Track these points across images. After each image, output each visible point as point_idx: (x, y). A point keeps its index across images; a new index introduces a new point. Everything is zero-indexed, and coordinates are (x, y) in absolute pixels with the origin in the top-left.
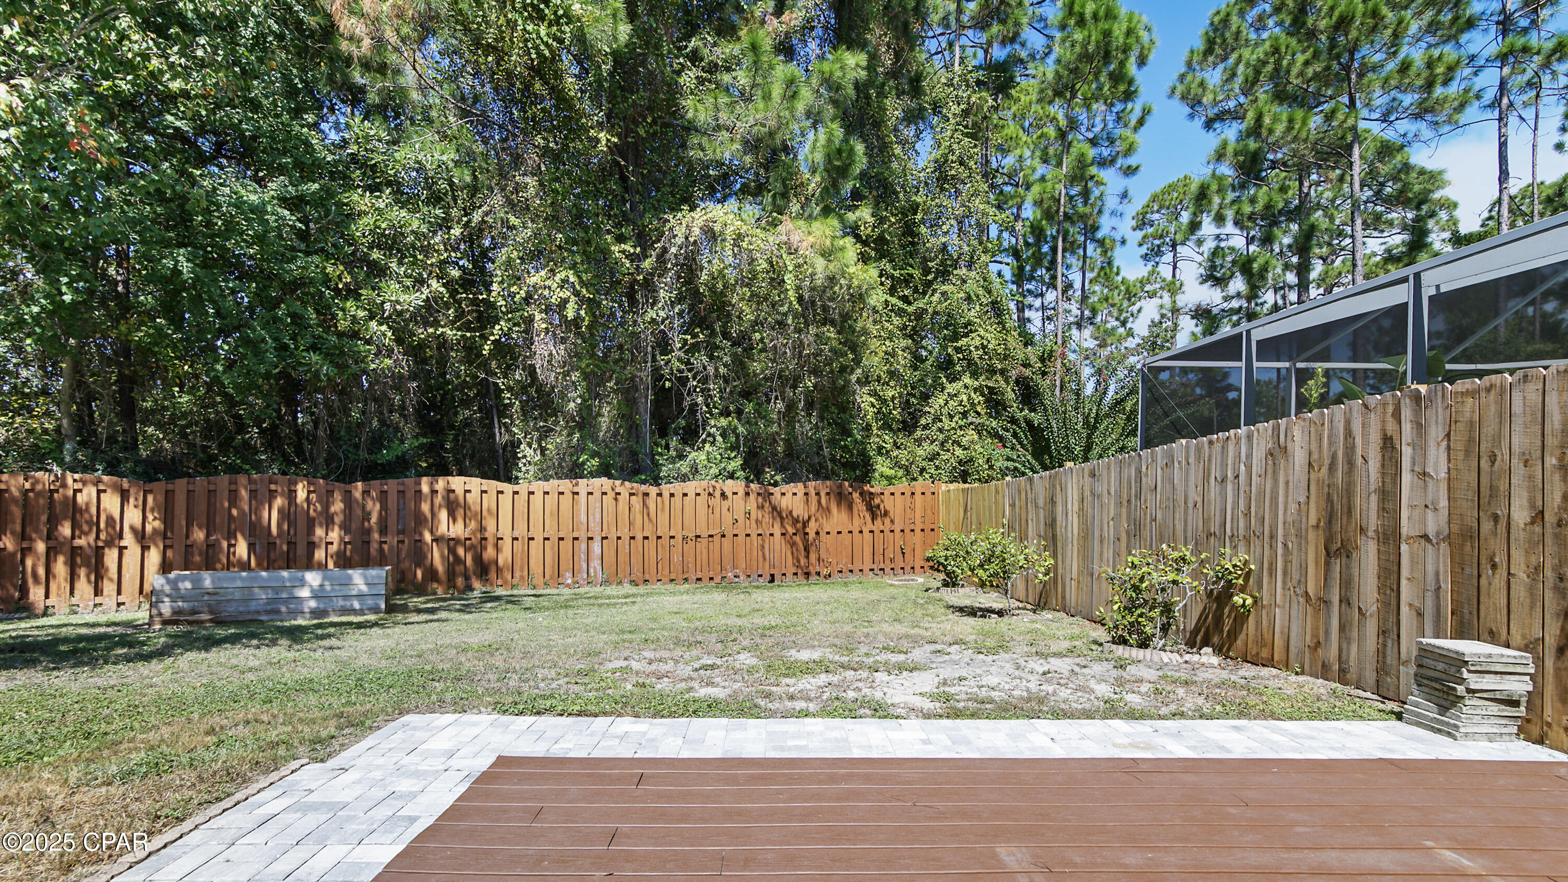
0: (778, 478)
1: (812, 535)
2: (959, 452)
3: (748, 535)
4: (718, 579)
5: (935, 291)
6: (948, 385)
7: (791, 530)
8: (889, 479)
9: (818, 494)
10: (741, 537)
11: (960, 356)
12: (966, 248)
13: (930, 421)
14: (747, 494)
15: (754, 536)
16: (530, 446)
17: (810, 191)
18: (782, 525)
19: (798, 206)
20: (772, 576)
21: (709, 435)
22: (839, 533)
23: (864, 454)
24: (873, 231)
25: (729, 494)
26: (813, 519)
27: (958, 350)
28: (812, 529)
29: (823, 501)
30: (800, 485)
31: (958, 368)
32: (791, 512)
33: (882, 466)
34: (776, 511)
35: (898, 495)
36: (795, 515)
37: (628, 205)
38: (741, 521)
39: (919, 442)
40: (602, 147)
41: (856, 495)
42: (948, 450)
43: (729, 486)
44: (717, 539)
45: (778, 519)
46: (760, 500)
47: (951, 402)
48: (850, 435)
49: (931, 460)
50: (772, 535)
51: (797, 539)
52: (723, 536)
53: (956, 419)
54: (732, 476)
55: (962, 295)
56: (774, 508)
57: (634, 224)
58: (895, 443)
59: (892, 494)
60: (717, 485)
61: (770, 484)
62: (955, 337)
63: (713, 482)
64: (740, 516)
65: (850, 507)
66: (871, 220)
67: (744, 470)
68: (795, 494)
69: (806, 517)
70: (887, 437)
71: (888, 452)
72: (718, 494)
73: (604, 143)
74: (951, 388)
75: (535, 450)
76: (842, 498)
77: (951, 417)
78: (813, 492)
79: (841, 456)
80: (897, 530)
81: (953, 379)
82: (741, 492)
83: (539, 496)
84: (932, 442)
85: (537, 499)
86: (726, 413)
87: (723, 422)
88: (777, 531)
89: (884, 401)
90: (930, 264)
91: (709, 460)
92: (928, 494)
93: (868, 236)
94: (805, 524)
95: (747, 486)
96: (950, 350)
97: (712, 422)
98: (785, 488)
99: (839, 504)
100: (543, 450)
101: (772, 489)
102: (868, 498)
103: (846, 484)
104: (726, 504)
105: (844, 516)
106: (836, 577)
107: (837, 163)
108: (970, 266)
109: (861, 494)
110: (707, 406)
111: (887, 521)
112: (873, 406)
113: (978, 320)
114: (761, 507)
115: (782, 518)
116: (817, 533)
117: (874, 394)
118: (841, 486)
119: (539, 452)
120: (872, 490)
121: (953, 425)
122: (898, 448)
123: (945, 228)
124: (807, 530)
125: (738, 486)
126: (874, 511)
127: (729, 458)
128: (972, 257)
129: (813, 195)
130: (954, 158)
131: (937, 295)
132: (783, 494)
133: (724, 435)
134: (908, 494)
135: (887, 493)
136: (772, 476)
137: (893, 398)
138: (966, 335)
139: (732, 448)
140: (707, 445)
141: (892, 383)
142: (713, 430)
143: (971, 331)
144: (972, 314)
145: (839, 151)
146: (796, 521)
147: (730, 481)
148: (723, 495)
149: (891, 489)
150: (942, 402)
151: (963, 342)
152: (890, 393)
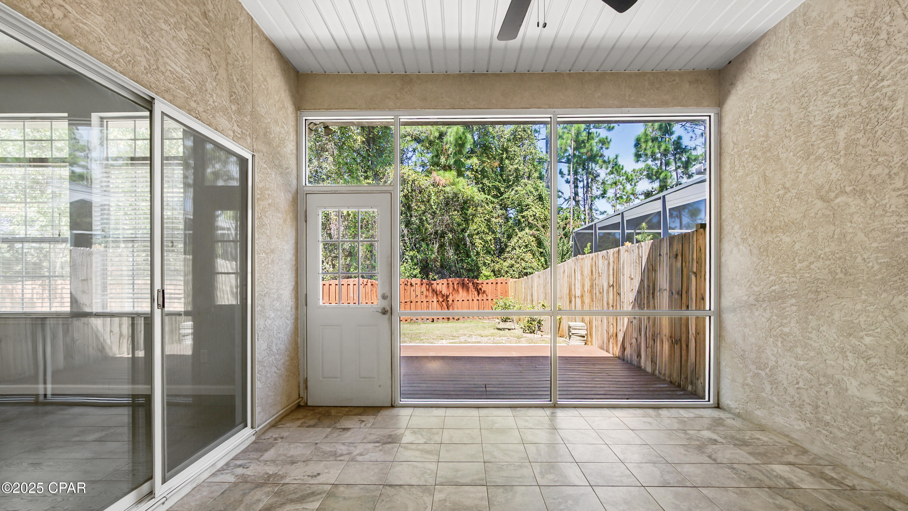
0: (436, 277)
1: (450, 302)
2: (523, 264)
3: (422, 302)
4: (409, 321)
5: (513, 189)
6: (519, 233)
7: (441, 300)
8: (487, 277)
9: (453, 284)
10: (419, 303)
11: (524, 219)
12: (527, 170)
13: (510, 249)
14: (422, 284)
15: (425, 302)
16: (328, 263)
17: (449, 153)
18: (437, 298)
19: (444, 159)
20: (433, 319)
21: (406, 259)
22: (463, 300)
23: (476, 265)
24: (479, 167)
25: (414, 284)
26: (451, 295)
27: (523, 217)
28: (450, 299)
29: (456, 287)
30: (445, 280)
31: (523, 225)
32: (441, 292)
33: (485, 271)
34: (434, 292)
35: (490, 284)
36: (443, 293)
37: (370, 162)
38: (419, 296)
39: (505, 260)
40: (359, 142)
41: (471, 284)
42: (518, 263)
43: (414, 281)
44: (409, 303)
45: (435, 295)
46: (427, 286)
47: (520, 241)
48: (470, 257)
49: (511, 267)
50: (433, 301)
51: (444, 303)
52: (411, 302)
53: (522, 248)
54: (415, 276)
55: (524, 191)
56: (433, 290)
57: (373, 170)
58: (492, 260)
59: (487, 283)
60: (409, 281)
61: (432, 280)
62: (522, 211)
63: (407, 279)
64: (418, 293)
65: (468, 290)
66: (478, 162)
67: (420, 274)
68: (443, 284)
69: (448, 294)
70: (488, 258)
71: (489, 264)
72: (409, 284)
73: (360, 141)
74: (520, 234)
75: (330, 265)
76: (464, 286)
77: (520, 247)
78: (451, 283)
79: (467, 267)
80: (490, 299)
81: (522, 230)
82: (419, 283)
83: (333, 285)
84: (511, 259)
85: (333, 287)
86: (412, 249)
87: (411, 253)
88: (435, 300)
89: (486, 242)
90: (510, 177)
91: (405, 269)
92: (504, 283)
93: (477, 170)
94: (447, 297)
95: (422, 281)
96: (519, 217)
97: (407, 253)
98: (438, 281)
99: (463, 288)
100: (334, 266)
101: (433, 282)
102: (476, 286)
103: (466, 279)
104: (412, 288)
105: (465, 294)
106: (461, 320)
107: (460, 142)
108: (529, 178)
109: (473, 283)
110: (404, 247)
111: (485, 295)
112: (481, 244)
113: (532, 203)
114: (428, 290)
115: (437, 295)
116: (453, 301)
117: (481, 238)
118: (464, 280)
119: (331, 266)
120: (478, 282)
121: (521, 251)
122: (494, 262)
123: (517, 161)
124: (448, 299)
125: (418, 281)
126: (479, 291)
127: (414, 269)
128: (530, 174)
129: (451, 154)
130: (520, 129)
131: (514, 192)
132: (438, 284)
133: (412, 259)
134: (495, 283)
135: (485, 283)
136: (433, 277)
137: (491, 240)
138: (526, 210)
139: (415, 264)
140: (405, 263)
141: (490, 233)
142: (407, 257)
143: (529, 208)
144: (529, 201)
145: (460, 138)
146: (443, 296)
147: (414, 279)
148: (411, 284)
149: (487, 281)
150: (516, 241)
151: (525, 213)
152: (489, 238)
